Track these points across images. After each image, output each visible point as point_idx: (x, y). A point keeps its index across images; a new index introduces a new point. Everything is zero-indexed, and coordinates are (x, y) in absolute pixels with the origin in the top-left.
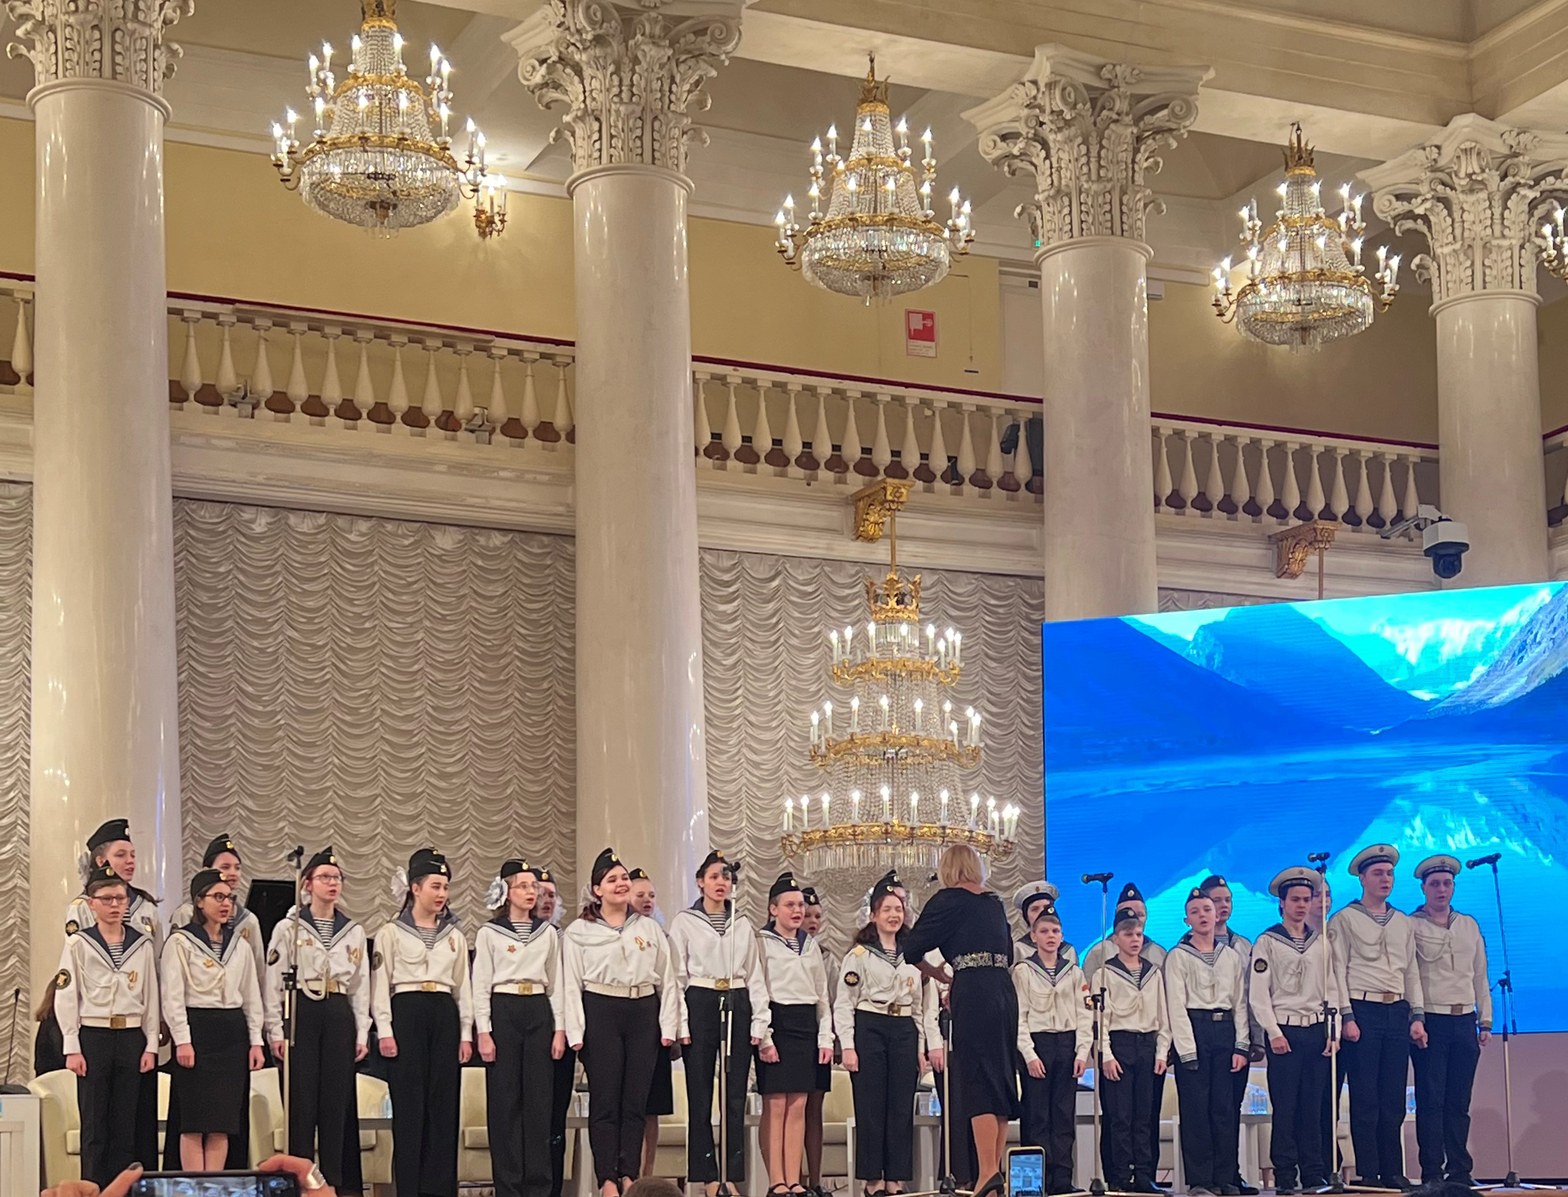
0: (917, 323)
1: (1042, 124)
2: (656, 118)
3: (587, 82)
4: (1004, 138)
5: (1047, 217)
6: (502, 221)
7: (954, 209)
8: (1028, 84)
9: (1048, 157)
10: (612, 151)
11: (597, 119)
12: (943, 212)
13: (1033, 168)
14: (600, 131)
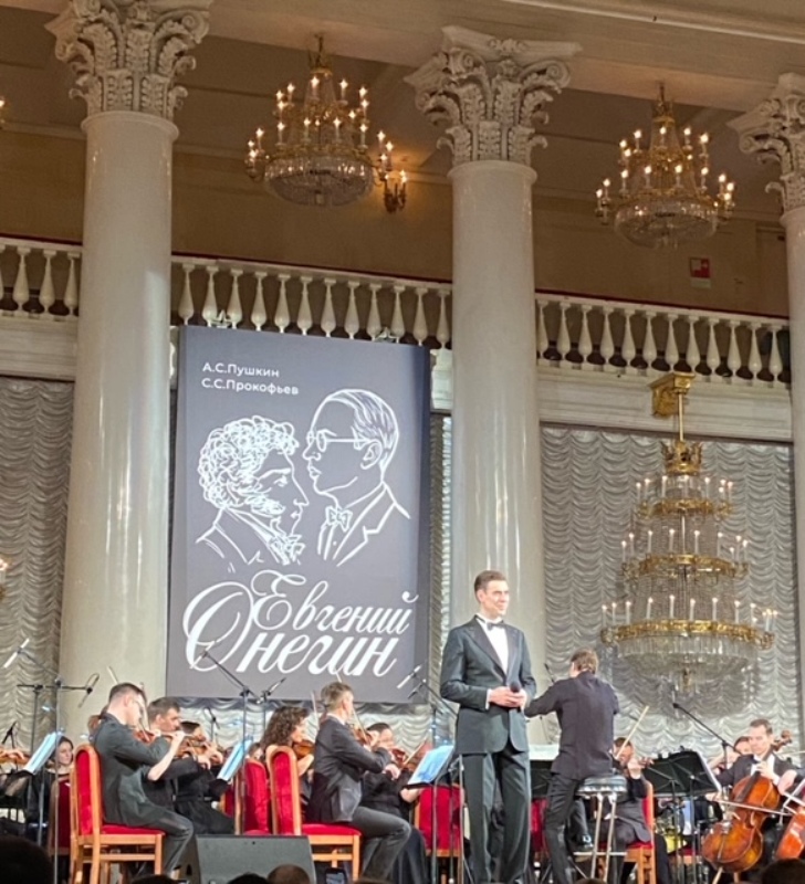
0: (697, 266)
1: (784, 128)
2: (510, 130)
3: (462, 107)
4: (758, 138)
5: (789, 191)
6: (404, 201)
7: (722, 187)
8: (774, 102)
9: (789, 150)
10: (481, 152)
11: (470, 131)
12: (714, 189)
13: (778, 159)
14: (471, 139)
